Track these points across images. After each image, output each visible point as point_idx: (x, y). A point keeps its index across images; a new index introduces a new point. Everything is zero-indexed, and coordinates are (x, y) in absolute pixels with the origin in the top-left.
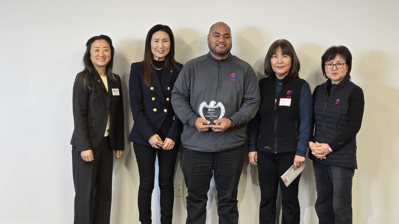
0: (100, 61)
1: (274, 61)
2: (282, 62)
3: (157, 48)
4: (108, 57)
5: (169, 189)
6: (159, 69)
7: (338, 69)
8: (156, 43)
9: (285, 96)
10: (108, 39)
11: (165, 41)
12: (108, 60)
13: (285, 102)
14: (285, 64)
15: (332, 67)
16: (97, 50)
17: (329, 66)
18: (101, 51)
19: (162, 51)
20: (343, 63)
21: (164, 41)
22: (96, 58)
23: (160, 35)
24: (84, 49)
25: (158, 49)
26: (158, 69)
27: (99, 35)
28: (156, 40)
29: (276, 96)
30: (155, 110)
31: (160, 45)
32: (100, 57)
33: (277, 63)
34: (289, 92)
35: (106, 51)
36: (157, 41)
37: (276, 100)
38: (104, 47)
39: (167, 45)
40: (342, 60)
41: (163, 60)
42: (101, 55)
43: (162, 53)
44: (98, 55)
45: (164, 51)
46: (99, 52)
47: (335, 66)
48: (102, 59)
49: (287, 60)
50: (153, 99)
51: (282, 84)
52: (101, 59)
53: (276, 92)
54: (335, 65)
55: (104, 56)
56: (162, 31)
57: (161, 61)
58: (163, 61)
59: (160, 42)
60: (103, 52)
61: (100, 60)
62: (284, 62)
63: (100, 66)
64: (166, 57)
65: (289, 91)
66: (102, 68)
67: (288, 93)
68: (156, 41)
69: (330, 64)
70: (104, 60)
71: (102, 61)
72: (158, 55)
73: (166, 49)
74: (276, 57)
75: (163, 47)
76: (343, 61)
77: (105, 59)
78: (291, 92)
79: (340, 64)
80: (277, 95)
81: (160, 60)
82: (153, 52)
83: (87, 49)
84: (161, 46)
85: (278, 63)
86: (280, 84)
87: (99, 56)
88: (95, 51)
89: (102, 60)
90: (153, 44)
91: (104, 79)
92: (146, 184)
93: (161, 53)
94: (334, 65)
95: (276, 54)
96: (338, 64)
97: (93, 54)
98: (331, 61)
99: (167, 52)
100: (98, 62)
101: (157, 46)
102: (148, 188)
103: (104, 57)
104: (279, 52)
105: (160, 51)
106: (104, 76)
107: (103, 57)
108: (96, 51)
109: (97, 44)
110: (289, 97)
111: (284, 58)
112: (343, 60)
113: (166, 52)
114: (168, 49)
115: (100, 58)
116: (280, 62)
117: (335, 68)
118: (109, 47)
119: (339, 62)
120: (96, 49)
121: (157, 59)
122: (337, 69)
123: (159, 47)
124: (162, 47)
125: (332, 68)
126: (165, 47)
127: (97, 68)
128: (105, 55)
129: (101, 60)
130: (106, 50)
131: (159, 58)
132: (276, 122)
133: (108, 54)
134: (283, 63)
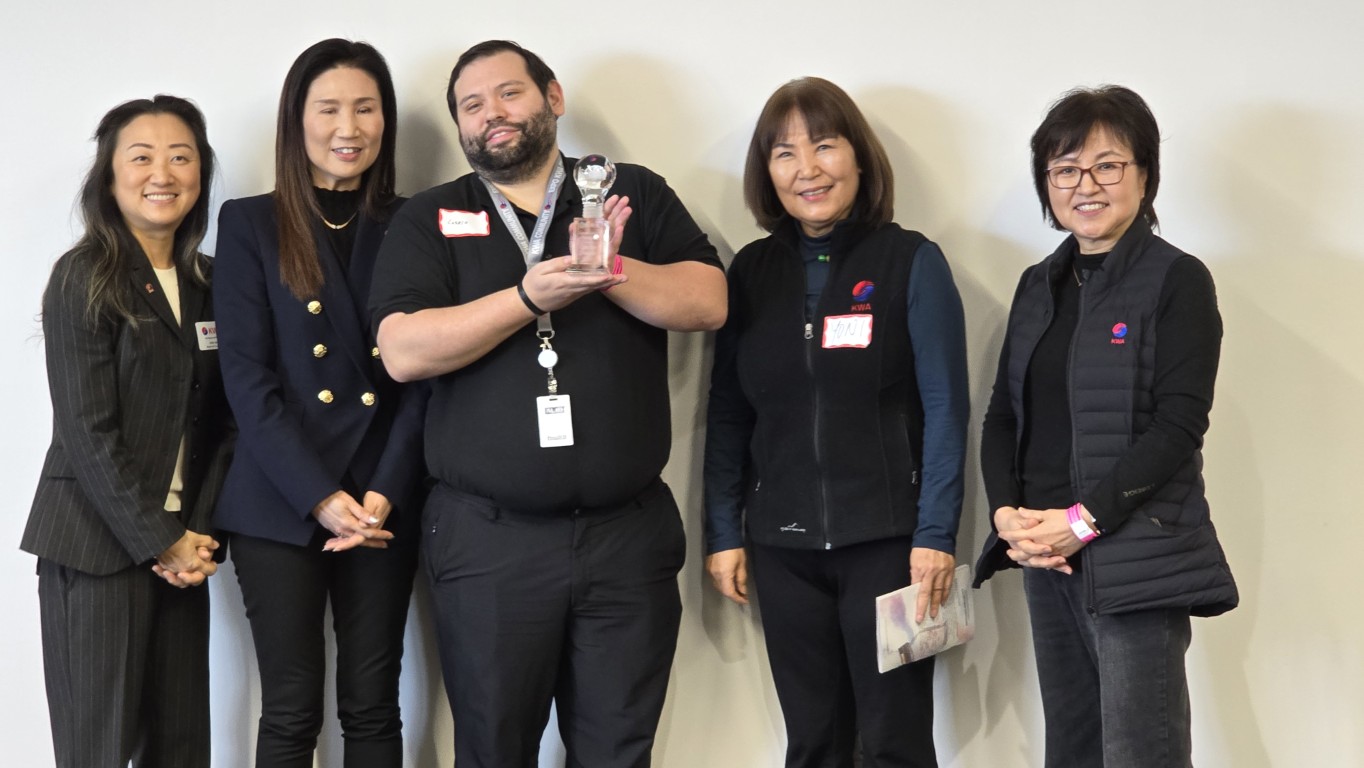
0: (153, 205)
1: (781, 170)
2: (817, 172)
3: (331, 135)
4: (190, 188)
5: (382, 726)
6: (339, 227)
7: (1106, 187)
8: (328, 116)
9: (844, 308)
10: (187, 114)
11: (368, 110)
12: (186, 200)
13: (849, 331)
14: (830, 176)
15: (1074, 182)
16: (143, 158)
17: (1065, 176)
18: (158, 160)
19: (351, 151)
20: (1122, 160)
21: (360, 107)
22: (139, 192)
23: (337, 84)
24: (88, 153)
25: (336, 143)
26: (333, 226)
27: (150, 96)
28: (328, 107)
29: (807, 310)
30: (325, 396)
31: (344, 124)
32: (154, 184)
33: (795, 178)
34: (861, 290)
35: (181, 162)
36: (330, 112)
37: (809, 327)
38: (173, 147)
39: (372, 123)
40: (1117, 150)
41: (353, 186)
42: (160, 178)
43: (354, 160)
44: (147, 179)
45: (360, 150)
46: (152, 166)
47: (1087, 176)
48: (162, 194)
49: (837, 158)
50: (319, 349)
51: (828, 258)
52: (158, 194)
53: (808, 296)
54: (1089, 171)
55: (172, 180)
56: (350, 66)
57: (345, 192)
58: (354, 191)
59: (345, 112)
60: (166, 167)
61: (153, 201)
62: (823, 168)
63: (154, 228)
64: (365, 176)
65: (860, 284)
66: (160, 235)
67: (856, 291)
68: (323, 112)
69: (1069, 170)
70: (172, 201)
71: (162, 205)
72: (336, 168)
73: (367, 142)
74: (789, 154)
75: (358, 133)
76: (1122, 154)
77: (176, 195)
78: (870, 286)
79: (1109, 166)
80: (813, 305)
81: (341, 189)
82: (315, 153)
83: (100, 154)
84: (346, 130)
85: (800, 176)
86: (821, 258)
87: (152, 180)
88: (136, 159)
89: (164, 198)
90: (314, 119)
91: (168, 281)
92: (288, 709)
93: (346, 159)
94: (1083, 172)
95: (785, 146)
96: (1100, 168)
97: (126, 172)
98: (1071, 156)
99: (370, 155)
100: (151, 205)
101: (332, 128)
102: (296, 728)
103: (171, 187)
104: (797, 129)
105: (345, 151)
106: (169, 267)
107: (168, 185)
108: (139, 162)
109: (141, 131)
110: (861, 307)
111: (822, 152)
112: (1121, 150)
113: (367, 151)
114: (374, 142)
115: (157, 190)
116: (807, 172)
117: (1088, 185)
118: (193, 145)
119: (1103, 160)
120: (141, 151)
121: (330, 185)
122: (1097, 188)
123: (339, 134)
124: (354, 132)
125: (1079, 185)
126: (363, 133)
127: (138, 235)
128: (174, 178)
129: (160, 197)
130: (179, 158)
131: (341, 181)
132: (817, 420)
133: (187, 173)
134: (822, 172)
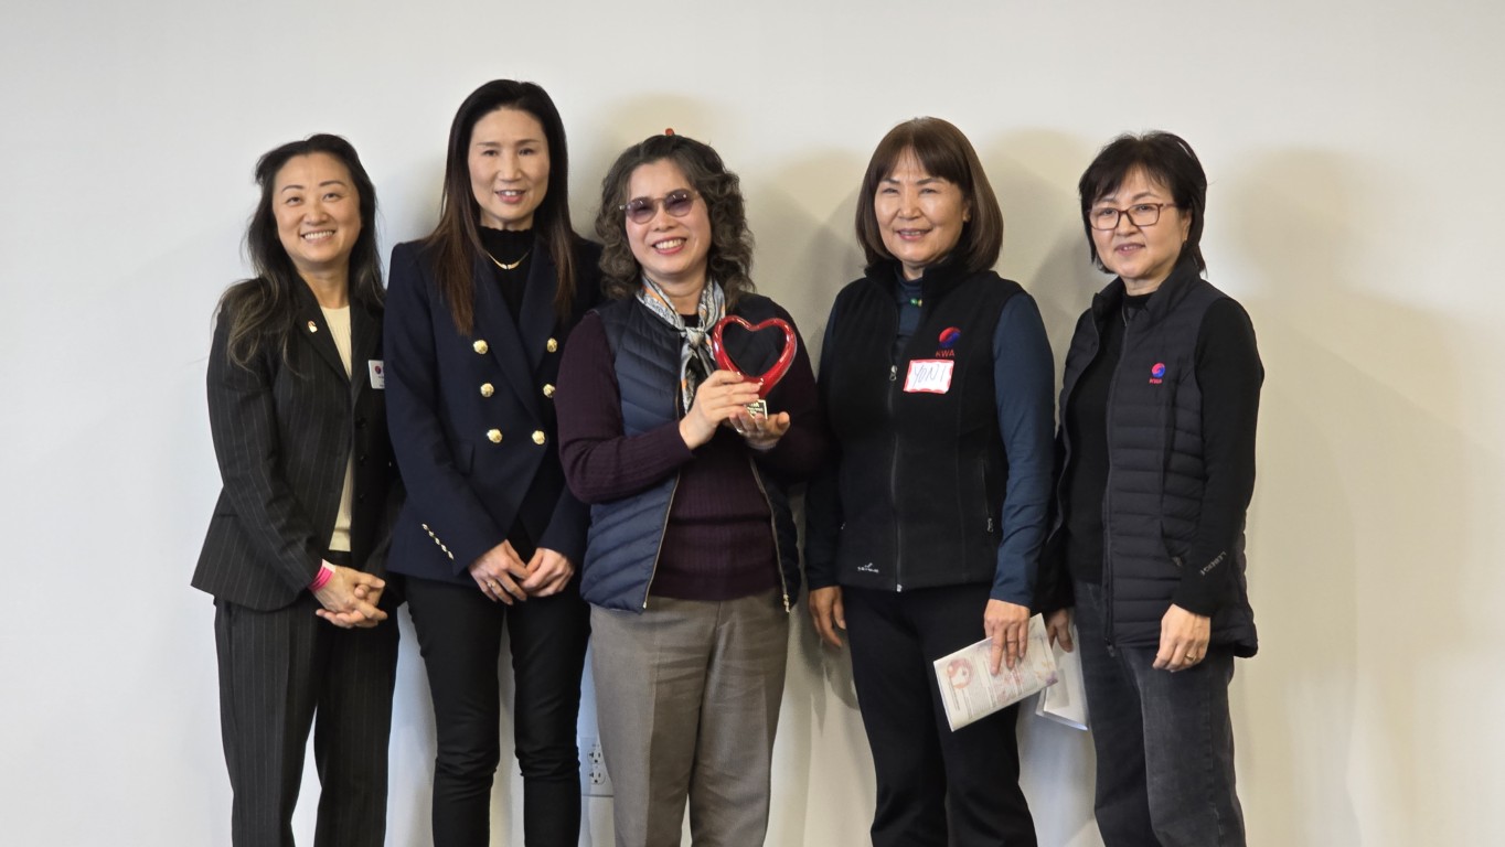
0: (311, 244)
1: (884, 207)
2: (917, 214)
3: (494, 178)
4: (348, 222)
5: (556, 766)
6: (510, 267)
7: (1142, 228)
8: (488, 159)
10: (340, 151)
11: (527, 152)
12: (344, 236)
13: (930, 376)
15: (1113, 223)
16: (296, 199)
17: (1105, 216)
19: (514, 193)
20: (1159, 202)
21: (523, 148)
22: (295, 232)
23: (501, 125)
25: (499, 186)
26: (504, 266)
27: (304, 136)
28: (489, 148)
29: (895, 351)
31: (505, 166)
32: (308, 223)
34: (948, 336)
35: (334, 199)
36: (491, 153)
37: (894, 369)
38: (323, 184)
39: (536, 165)
40: (1154, 192)
41: (524, 226)
42: (314, 218)
43: (516, 203)
44: (301, 219)
45: (524, 191)
46: (304, 206)
47: (1124, 217)
48: (318, 232)
50: (487, 389)
51: (920, 302)
52: (314, 233)
53: (898, 337)
54: (1126, 212)
55: (324, 218)
56: (512, 107)
57: (516, 232)
58: (524, 231)
59: (507, 154)
60: (318, 206)
61: (309, 241)
62: (924, 211)
63: (318, 266)
65: (948, 331)
66: (327, 273)
67: (941, 337)
68: (487, 153)
69: (1109, 211)
70: (329, 239)
71: (319, 244)
72: (500, 210)
73: (530, 184)
75: (519, 176)
76: (1160, 195)
77: (334, 232)
78: (957, 333)
79: (1146, 207)
81: (510, 229)
82: (480, 195)
84: (508, 173)
85: (900, 215)
86: (914, 301)
87: (306, 219)
88: (289, 201)
89: (321, 235)
90: (478, 163)
92: (461, 750)
93: (509, 202)
94: (1121, 213)
96: (1138, 209)
97: (285, 215)
98: (1110, 197)
99: (535, 197)
100: (307, 247)
101: (493, 171)
103: (325, 223)
105: (508, 194)
106: (341, 306)
107: (321, 223)
108: (292, 203)
109: (296, 173)
110: (944, 354)
111: (925, 195)
113: (531, 194)
114: (538, 182)
115: (312, 229)
116: (908, 211)
117: (1124, 226)
118: (347, 180)
119: (1140, 201)
120: (291, 193)
121: (498, 226)
123: (500, 176)
124: (515, 174)
125: (1117, 226)
126: (525, 175)
127: (305, 276)
128: (329, 216)
129: (316, 236)
131: (506, 222)
133: (342, 209)
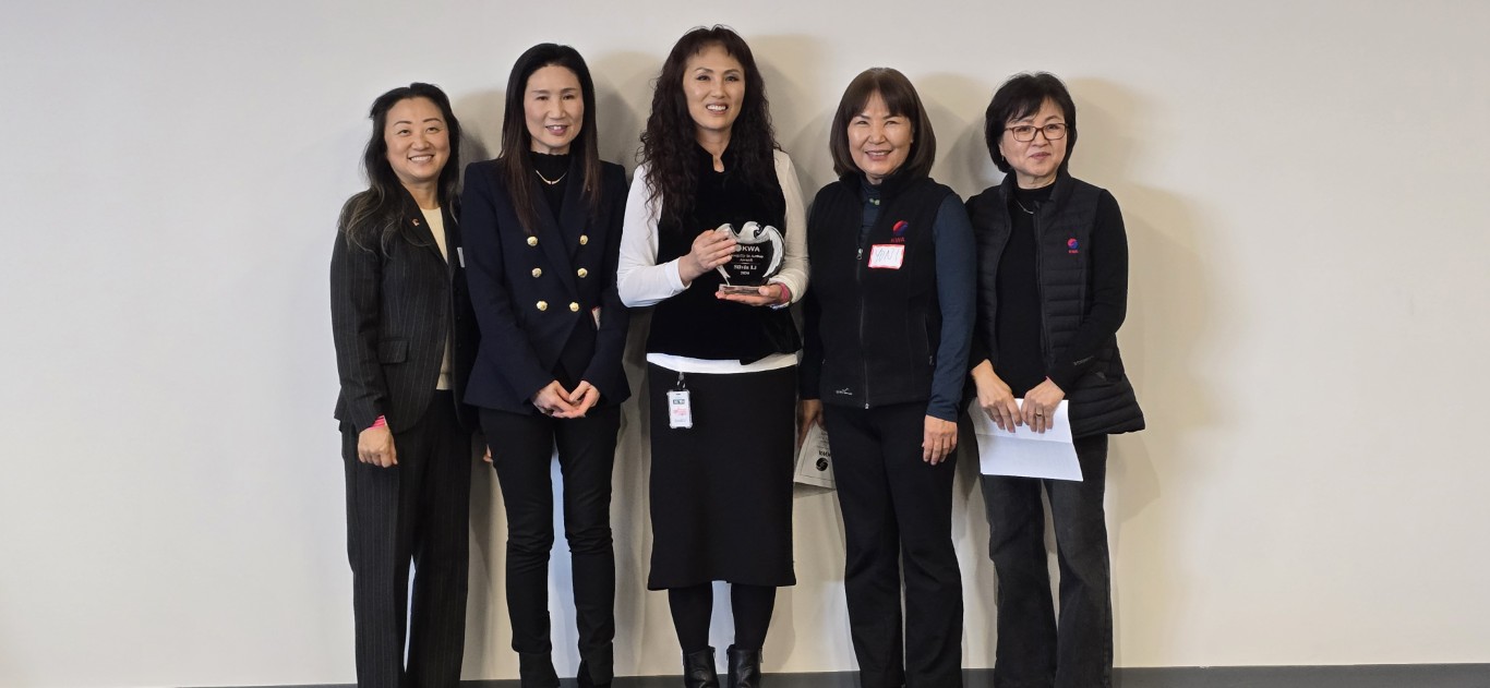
0: (417, 164)
2: (883, 140)
3: (545, 116)
4: (443, 149)
5: (596, 543)
6: (553, 183)
7: (1051, 141)
8: (541, 102)
10: (437, 97)
11: (568, 97)
12: (440, 158)
13: (887, 256)
14: (891, 144)
16: (405, 131)
17: (1023, 133)
18: (417, 132)
19: (560, 128)
22: (405, 155)
23: (548, 78)
25: (549, 122)
26: (549, 182)
27: (407, 85)
28: (541, 95)
29: (860, 238)
31: (553, 108)
32: (416, 149)
33: (866, 141)
34: (900, 227)
35: (434, 132)
36: (543, 98)
37: (860, 251)
38: (426, 121)
39: (575, 107)
40: (1059, 115)
41: (565, 152)
42: (420, 145)
43: (561, 135)
44: (410, 146)
45: (567, 127)
46: (412, 137)
47: (1040, 133)
48: (422, 156)
49: (897, 132)
50: (536, 272)
51: (877, 202)
52: (419, 156)
54: (1042, 129)
55: (428, 145)
56: (557, 64)
57: (558, 156)
58: (564, 155)
59: (554, 99)
60: (422, 137)
61: (415, 162)
63: (419, 181)
64: (572, 144)
65: (899, 224)
66: (425, 185)
67: (895, 228)
68: (539, 98)
69: (1025, 129)
70: (430, 161)
71: (423, 164)
72: (548, 140)
73: (571, 121)
76: (1061, 118)
77: (433, 156)
78: (906, 225)
79: (1054, 126)
80: (864, 236)
81: (555, 154)
82: (533, 128)
83: (375, 125)
84: (555, 113)
85: (870, 140)
87: (414, 146)
88: (400, 132)
89: (425, 158)
90: (531, 105)
91: (434, 219)
92: (527, 533)
93: (556, 134)
94: (1037, 130)
95: (863, 117)
97: (395, 142)
98: (1029, 119)
99: (574, 131)
100: (414, 164)
101: (545, 111)
102: (534, 547)
103: (428, 150)
105: (555, 128)
106: (434, 207)
107: (426, 149)
108: (403, 134)
109: (402, 112)
110: (897, 240)
111: (889, 125)
113: (572, 129)
114: (577, 120)
115: (418, 153)
116: (877, 138)
117: (1040, 139)
118: (442, 118)
119: (1050, 122)
120: (402, 127)
121: (546, 151)
122: (1046, 141)
123: (550, 115)
124: (561, 114)
125: (1034, 139)
126: (568, 115)
127: (407, 186)
128: (430, 144)
129: (421, 159)
130: (431, 129)
131: (552, 148)
132: (862, 317)
133: (439, 139)
134: (887, 140)
